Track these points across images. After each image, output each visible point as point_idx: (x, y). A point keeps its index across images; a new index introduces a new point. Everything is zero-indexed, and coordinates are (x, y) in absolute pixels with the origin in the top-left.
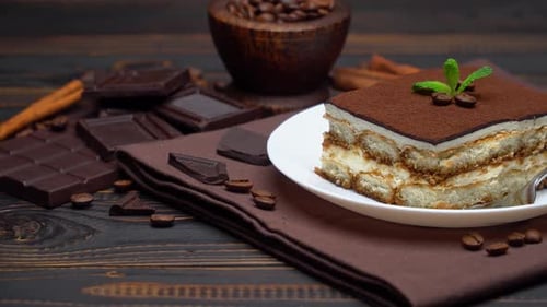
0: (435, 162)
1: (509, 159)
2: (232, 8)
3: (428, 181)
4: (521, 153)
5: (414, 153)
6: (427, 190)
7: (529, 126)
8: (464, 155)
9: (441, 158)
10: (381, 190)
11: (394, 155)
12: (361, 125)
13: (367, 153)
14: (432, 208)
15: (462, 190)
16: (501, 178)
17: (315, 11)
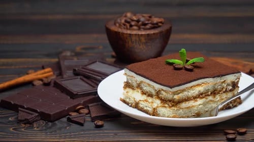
0: (171, 96)
1: (208, 95)
2: (117, 25)
3: (168, 105)
4: (214, 93)
5: (162, 92)
6: (168, 109)
7: (219, 80)
8: (186, 93)
9: (175, 95)
10: (148, 108)
11: (154, 93)
12: (140, 79)
13: (142, 91)
14: (170, 117)
15: (185, 110)
16: (204, 104)
17: (157, 24)
